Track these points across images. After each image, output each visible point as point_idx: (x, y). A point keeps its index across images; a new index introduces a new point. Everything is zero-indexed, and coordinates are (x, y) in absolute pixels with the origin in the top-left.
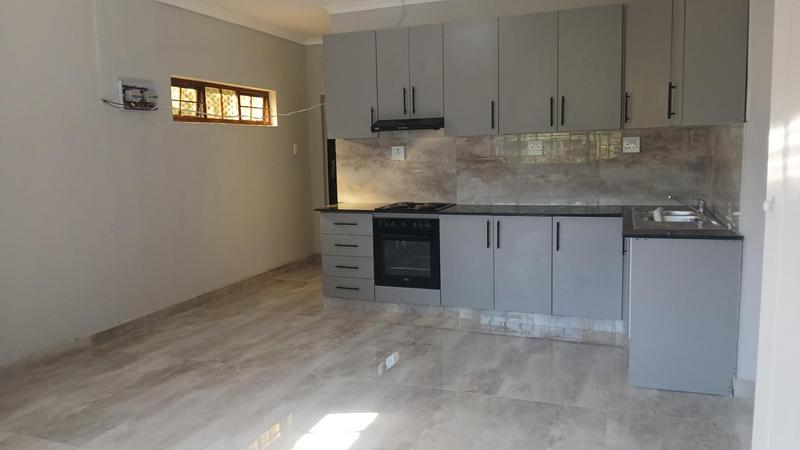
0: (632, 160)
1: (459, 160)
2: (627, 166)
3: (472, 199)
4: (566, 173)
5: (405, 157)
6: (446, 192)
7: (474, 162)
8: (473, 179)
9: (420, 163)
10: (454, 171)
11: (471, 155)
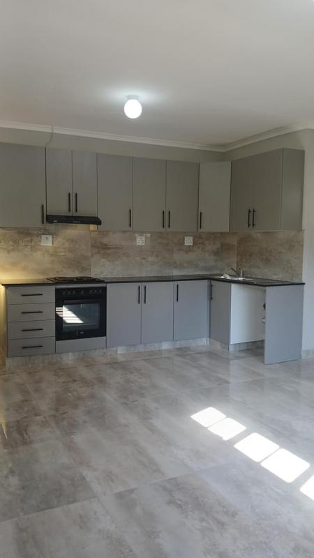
0: (189, 249)
1: (92, 246)
2: (187, 252)
3: (102, 273)
4: (157, 256)
5: (53, 243)
6: (83, 269)
7: (102, 249)
8: (103, 260)
9: (64, 248)
10: (89, 254)
11: (101, 243)
